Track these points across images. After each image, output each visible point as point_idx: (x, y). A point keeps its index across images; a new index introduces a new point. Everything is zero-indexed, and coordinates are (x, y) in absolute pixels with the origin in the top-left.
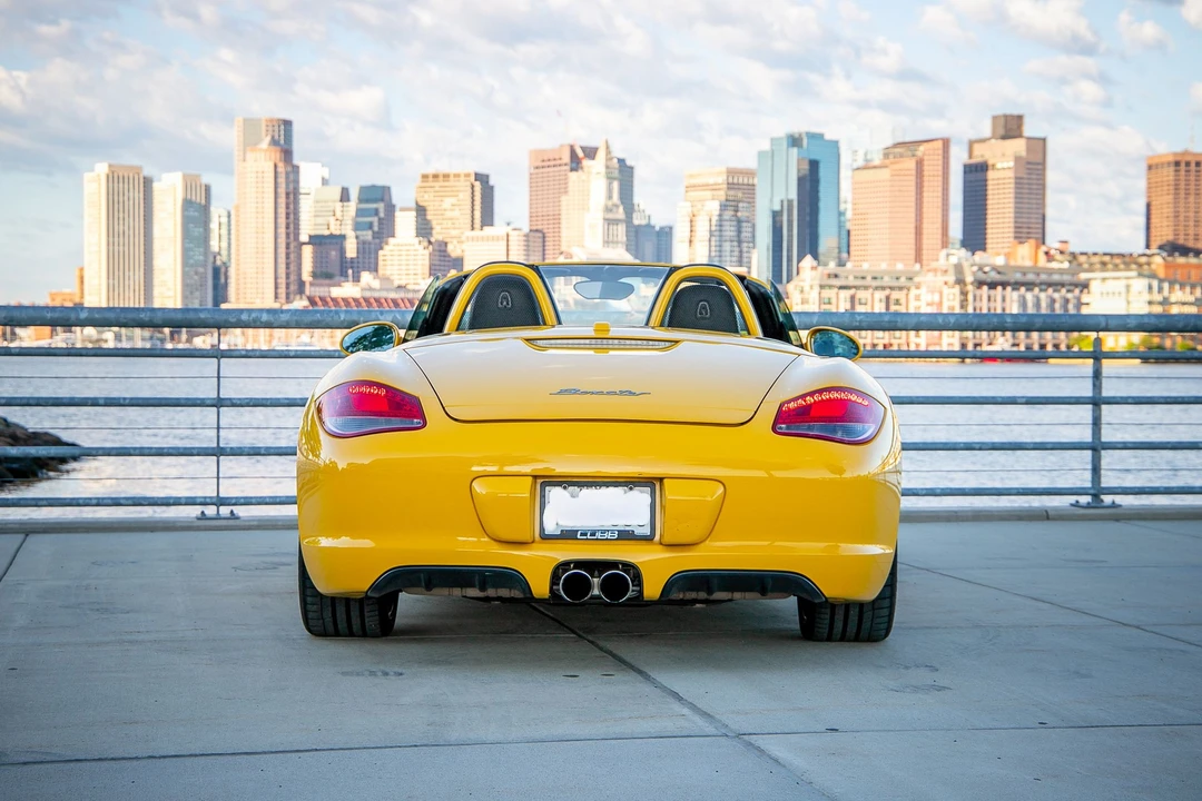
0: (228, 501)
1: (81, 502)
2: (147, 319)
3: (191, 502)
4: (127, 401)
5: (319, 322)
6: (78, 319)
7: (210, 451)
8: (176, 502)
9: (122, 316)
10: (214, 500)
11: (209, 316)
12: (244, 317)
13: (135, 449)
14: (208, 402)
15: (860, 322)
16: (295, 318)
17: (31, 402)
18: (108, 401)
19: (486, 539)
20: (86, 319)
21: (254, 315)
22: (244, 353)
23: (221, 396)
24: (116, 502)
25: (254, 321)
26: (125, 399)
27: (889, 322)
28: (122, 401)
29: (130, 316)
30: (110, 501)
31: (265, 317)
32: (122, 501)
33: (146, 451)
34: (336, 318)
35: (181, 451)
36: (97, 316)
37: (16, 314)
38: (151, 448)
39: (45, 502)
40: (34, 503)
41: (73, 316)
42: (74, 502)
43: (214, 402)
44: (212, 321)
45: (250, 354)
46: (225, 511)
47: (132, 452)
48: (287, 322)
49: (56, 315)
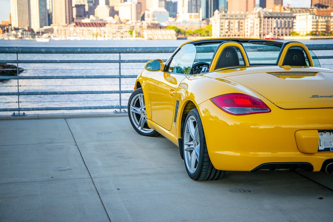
0: (124, 107)
1: (79, 108)
2: (98, 51)
3: (112, 107)
4: (93, 77)
5: (150, 51)
6: (77, 51)
7: (118, 92)
8: (108, 108)
9: (91, 50)
10: (120, 107)
11: (117, 50)
12: (128, 50)
13: (95, 91)
14: (117, 77)
15: (316, 47)
16: (144, 50)
17: (64, 77)
18: (87, 77)
19: (299, 153)
20: (80, 51)
21: (131, 49)
22: (127, 61)
23: (121, 75)
24: (90, 108)
25: (131, 51)
26: (92, 76)
27: (325, 47)
28: (91, 77)
29: (93, 50)
30: (88, 108)
31: (134, 50)
32: (92, 108)
33: (99, 92)
34: (156, 50)
35: (109, 92)
36: (83, 50)
37: (59, 50)
38: (100, 91)
39: (69, 108)
40: (65, 108)
41: (76, 50)
42: (78, 108)
43: (119, 77)
44: (118, 51)
45: (130, 61)
46: (122, 110)
47: (94, 92)
48: (141, 51)
49: (71, 50)
